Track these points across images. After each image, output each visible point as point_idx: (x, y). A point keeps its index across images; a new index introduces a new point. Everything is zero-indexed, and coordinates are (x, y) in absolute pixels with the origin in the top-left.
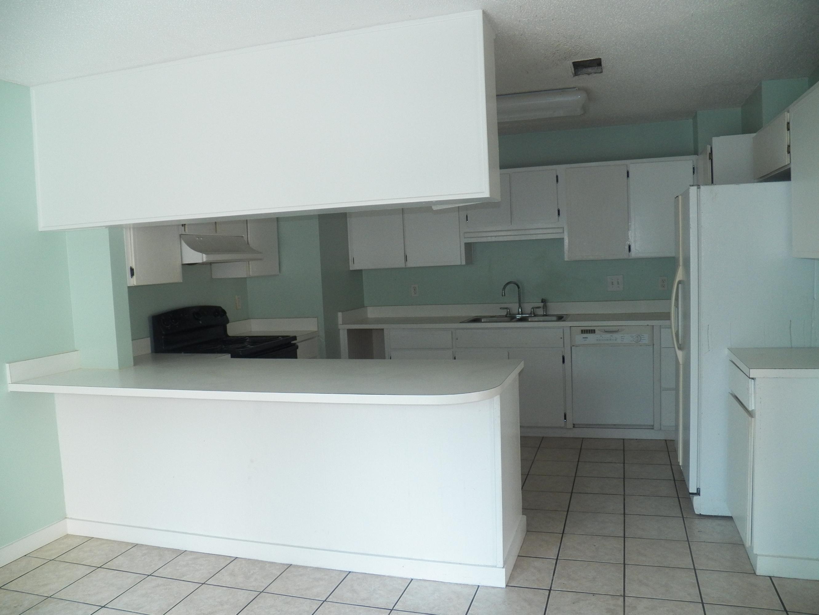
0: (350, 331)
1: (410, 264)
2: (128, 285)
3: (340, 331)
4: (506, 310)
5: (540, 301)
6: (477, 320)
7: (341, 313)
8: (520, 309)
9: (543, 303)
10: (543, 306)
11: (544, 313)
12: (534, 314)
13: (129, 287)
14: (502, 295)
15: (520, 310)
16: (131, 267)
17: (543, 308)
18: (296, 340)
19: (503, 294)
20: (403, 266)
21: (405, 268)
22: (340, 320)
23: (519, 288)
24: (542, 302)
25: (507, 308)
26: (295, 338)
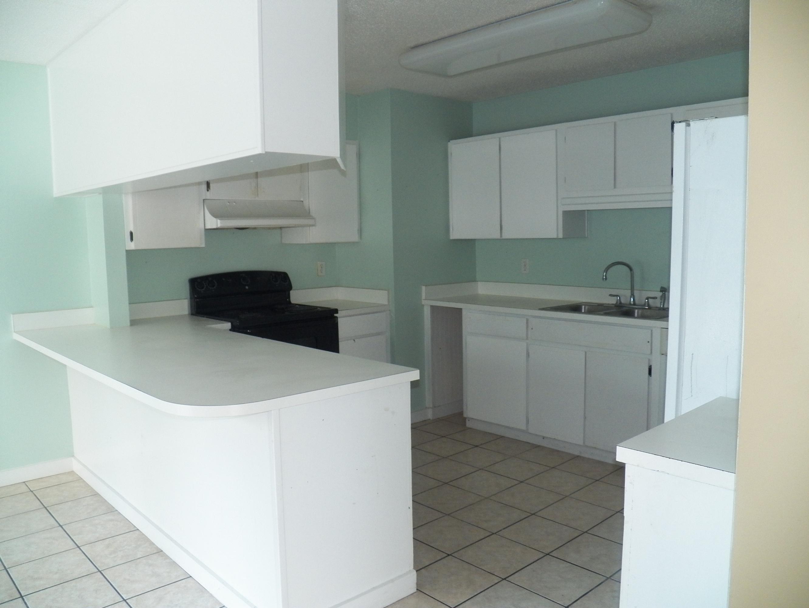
0: (433, 308)
1: (506, 235)
2: (127, 249)
3: (425, 307)
4: (615, 297)
5: (659, 289)
6: (575, 308)
7: (425, 287)
8: (632, 298)
9: (661, 293)
10: (661, 296)
11: (661, 305)
12: (649, 305)
13: (127, 251)
14: (603, 279)
15: (632, 300)
16: (131, 231)
17: (661, 299)
18: (337, 313)
19: (604, 277)
20: (499, 237)
21: (500, 239)
22: (423, 296)
23: (631, 269)
24: (661, 291)
25: (617, 296)
26: (336, 311)
